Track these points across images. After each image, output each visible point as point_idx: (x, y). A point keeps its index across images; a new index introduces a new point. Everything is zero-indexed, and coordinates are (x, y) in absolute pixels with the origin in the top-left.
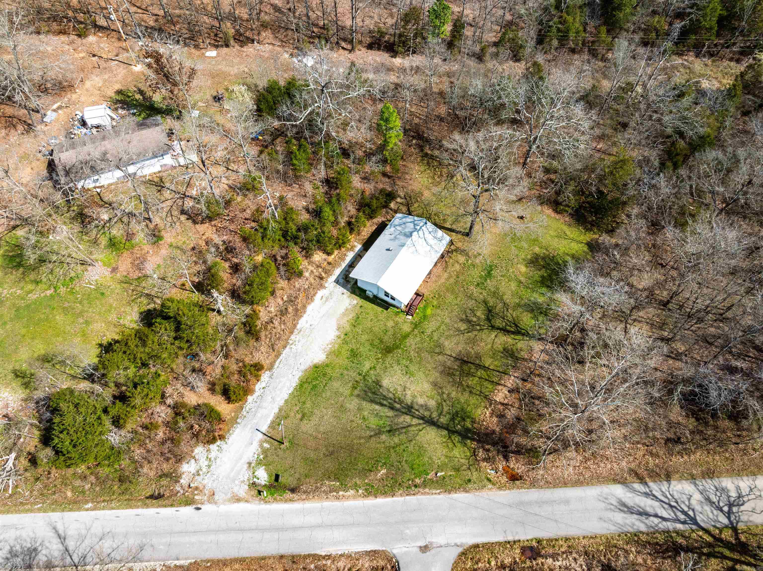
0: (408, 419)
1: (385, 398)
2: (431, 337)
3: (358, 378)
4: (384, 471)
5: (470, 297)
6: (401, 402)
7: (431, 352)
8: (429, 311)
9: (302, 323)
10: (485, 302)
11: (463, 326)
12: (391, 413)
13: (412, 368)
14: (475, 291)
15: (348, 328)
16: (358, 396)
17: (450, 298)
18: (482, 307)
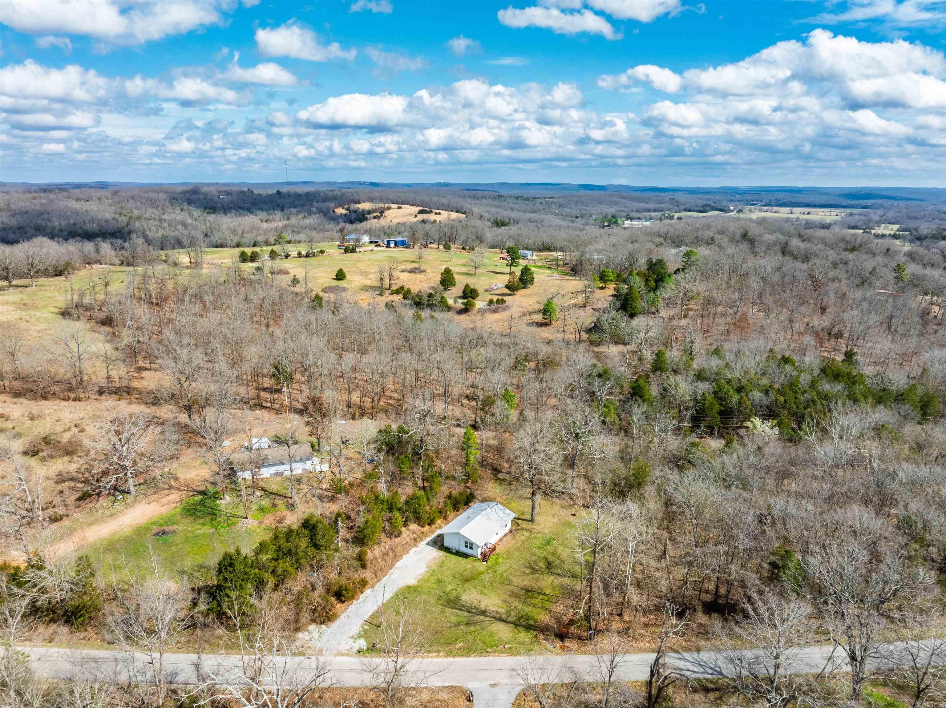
0: (482, 618)
1: (463, 606)
2: (501, 575)
3: (442, 594)
4: (461, 644)
5: (534, 554)
6: (476, 608)
7: (502, 583)
8: (500, 560)
9: (399, 564)
10: (546, 559)
11: (528, 571)
12: (468, 614)
13: (486, 591)
14: (538, 552)
15: (435, 567)
16: (442, 605)
17: (517, 554)
18: (544, 561)
